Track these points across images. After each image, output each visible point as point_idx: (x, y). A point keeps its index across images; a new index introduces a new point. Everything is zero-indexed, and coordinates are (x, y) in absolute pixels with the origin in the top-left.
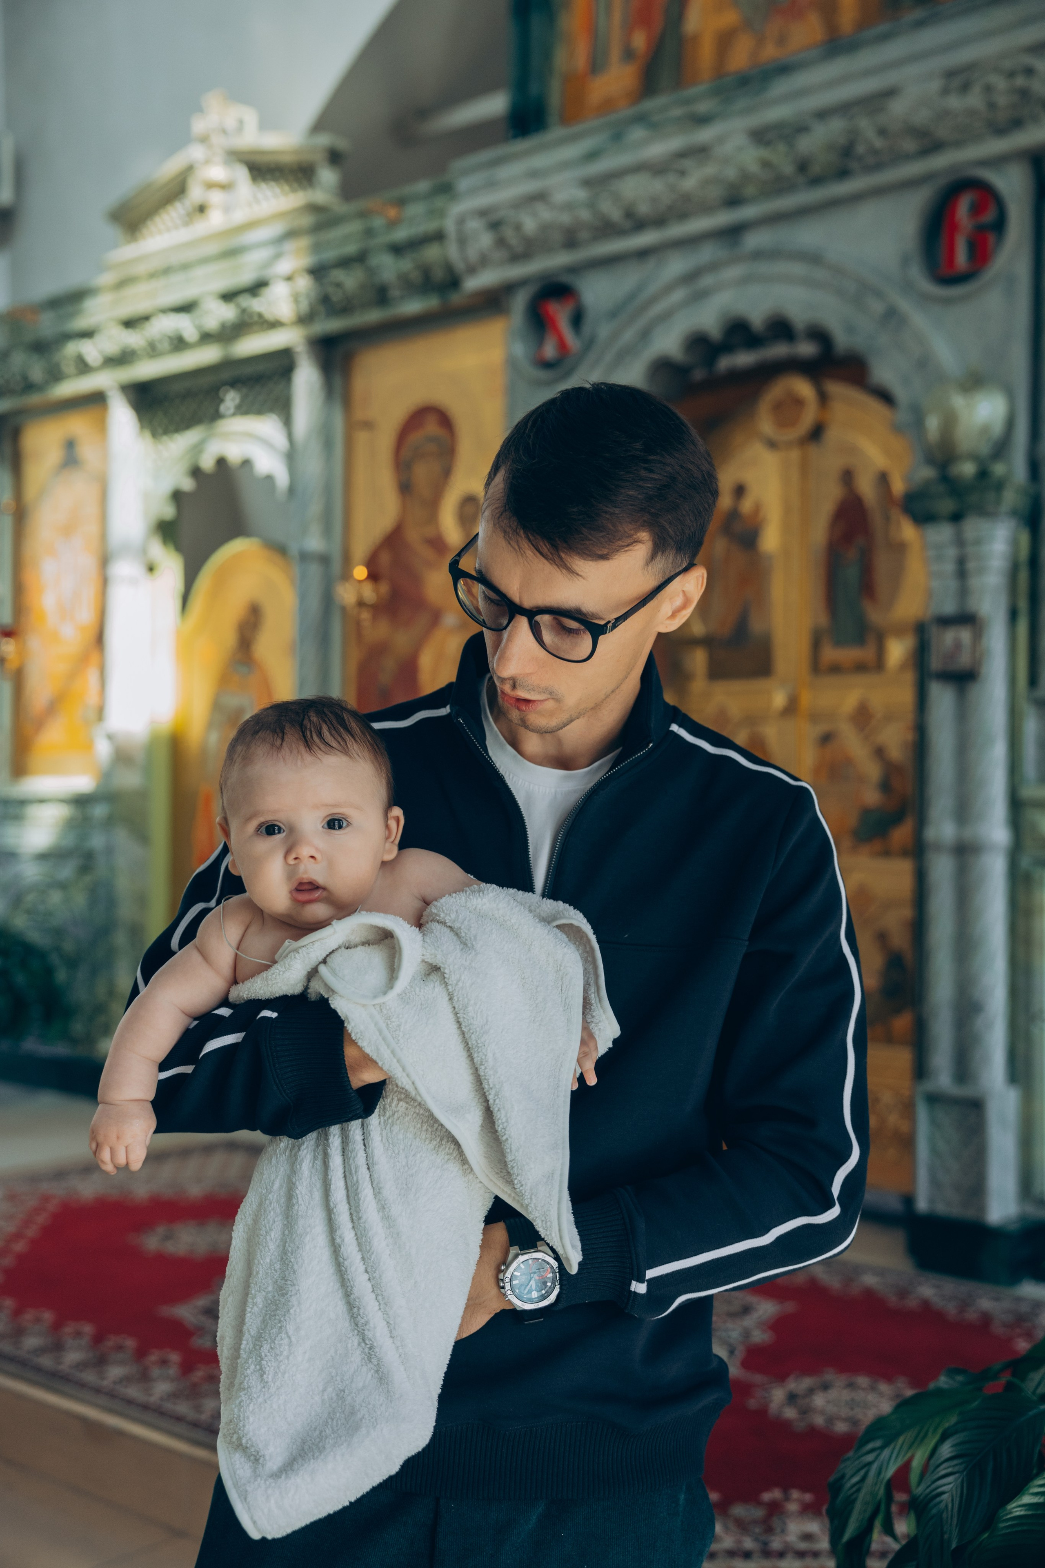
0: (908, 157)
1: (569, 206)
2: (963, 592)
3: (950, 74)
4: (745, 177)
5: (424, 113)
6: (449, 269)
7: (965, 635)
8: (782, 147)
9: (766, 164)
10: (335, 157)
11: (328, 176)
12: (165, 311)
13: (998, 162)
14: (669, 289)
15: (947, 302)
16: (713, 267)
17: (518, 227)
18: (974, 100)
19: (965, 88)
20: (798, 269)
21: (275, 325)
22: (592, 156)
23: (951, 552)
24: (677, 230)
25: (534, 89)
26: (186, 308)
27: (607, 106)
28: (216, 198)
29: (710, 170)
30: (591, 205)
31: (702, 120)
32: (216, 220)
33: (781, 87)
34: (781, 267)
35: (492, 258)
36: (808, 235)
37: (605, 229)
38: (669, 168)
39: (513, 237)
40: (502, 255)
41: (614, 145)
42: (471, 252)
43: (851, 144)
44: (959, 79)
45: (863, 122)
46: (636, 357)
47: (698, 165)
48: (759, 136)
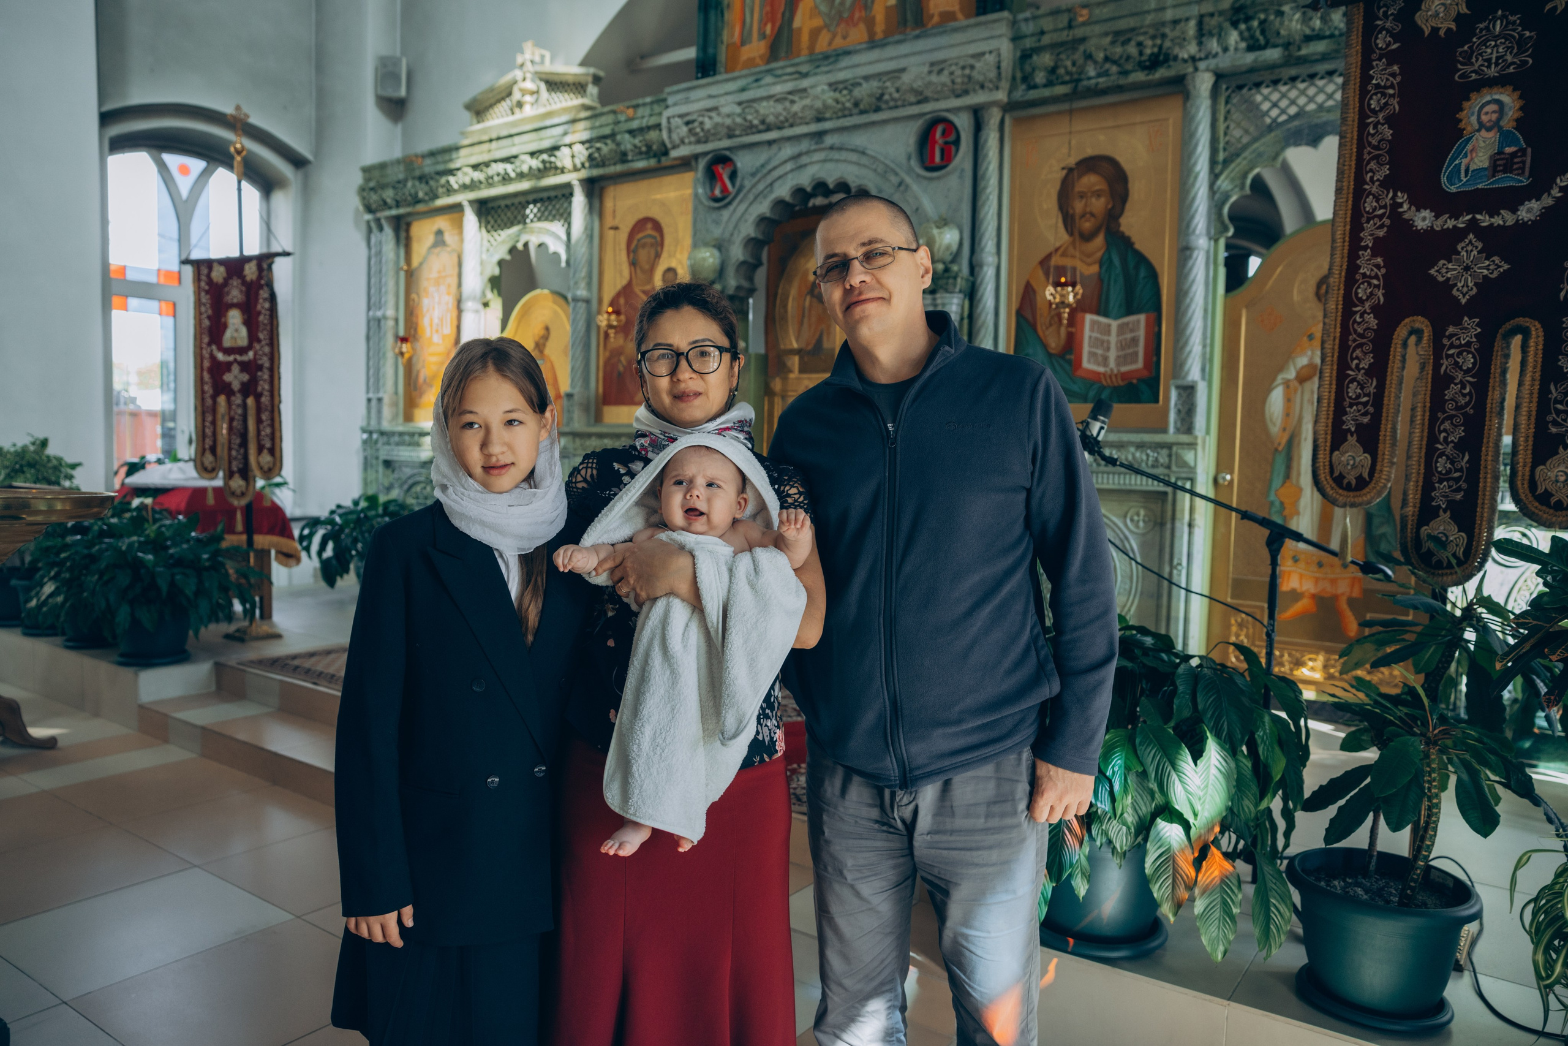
0: (911, 104)
1: (728, 116)
3: (932, 64)
4: (826, 107)
5: (643, 57)
6: (663, 144)
8: (845, 92)
9: (837, 102)
10: (597, 80)
11: (593, 90)
12: (495, 161)
13: (956, 110)
14: (785, 162)
15: (931, 179)
16: (808, 153)
17: (702, 123)
18: (944, 78)
19: (940, 72)
20: (853, 157)
21: (563, 171)
22: (743, 90)
24: (787, 132)
25: (711, 51)
26: (507, 160)
27: (750, 63)
28: (528, 98)
29: (807, 102)
30: (741, 114)
31: (805, 75)
32: (528, 111)
33: (845, 62)
34: (844, 155)
35: (687, 141)
36: (858, 140)
37: (751, 129)
38: (785, 99)
39: (698, 130)
40: (693, 139)
41: (755, 85)
42: (675, 137)
43: (882, 95)
44: (938, 67)
45: (888, 84)
46: (765, 197)
47: (801, 98)
48: (834, 86)
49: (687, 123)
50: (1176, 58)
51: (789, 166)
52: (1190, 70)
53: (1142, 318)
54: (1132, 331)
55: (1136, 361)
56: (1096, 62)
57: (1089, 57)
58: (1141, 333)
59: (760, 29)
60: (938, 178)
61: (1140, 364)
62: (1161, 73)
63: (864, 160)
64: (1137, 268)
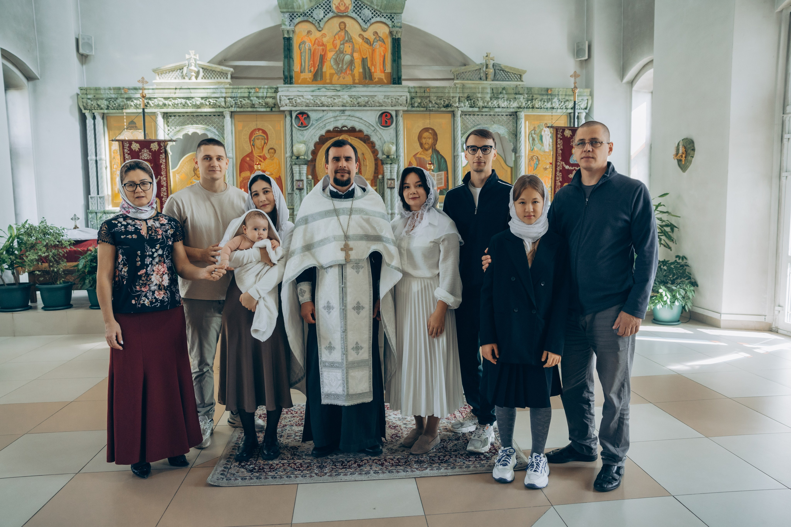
0: (378, 106)
1: (308, 99)
2: (391, 175)
3: (385, 96)
4: (347, 103)
5: (225, 60)
6: (275, 104)
7: (392, 182)
8: (355, 99)
9: (351, 102)
11: (230, 76)
12: (181, 98)
13: (392, 110)
14: (330, 118)
15: (384, 130)
16: (339, 116)
17: (296, 101)
18: (389, 100)
20: (358, 120)
21: (219, 107)
22: (313, 91)
23: (389, 169)
24: (331, 108)
25: (291, 73)
26: (186, 98)
28: (194, 74)
29: (340, 100)
30: (313, 99)
31: (338, 91)
32: (194, 79)
34: (354, 118)
35: (288, 105)
36: (358, 114)
37: (317, 105)
38: (331, 97)
39: (294, 102)
40: (291, 105)
41: (318, 90)
42: (283, 103)
43: (368, 102)
44: (387, 97)
45: (370, 99)
46: (323, 128)
47: (338, 98)
48: (350, 97)
49: (289, 99)
50: (453, 106)
51: (332, 119)
52: (457, 110)
53: (443, 172)
54: (441, 176)
55: (442, 184)
56: (432, 103)
57: (430, 102)
58: (443, 177)
59: (308, 69)
60: (387, 130)
61: (443, 185)
62: (449, 109)
63: (361, 121)
64: (441, 159)
